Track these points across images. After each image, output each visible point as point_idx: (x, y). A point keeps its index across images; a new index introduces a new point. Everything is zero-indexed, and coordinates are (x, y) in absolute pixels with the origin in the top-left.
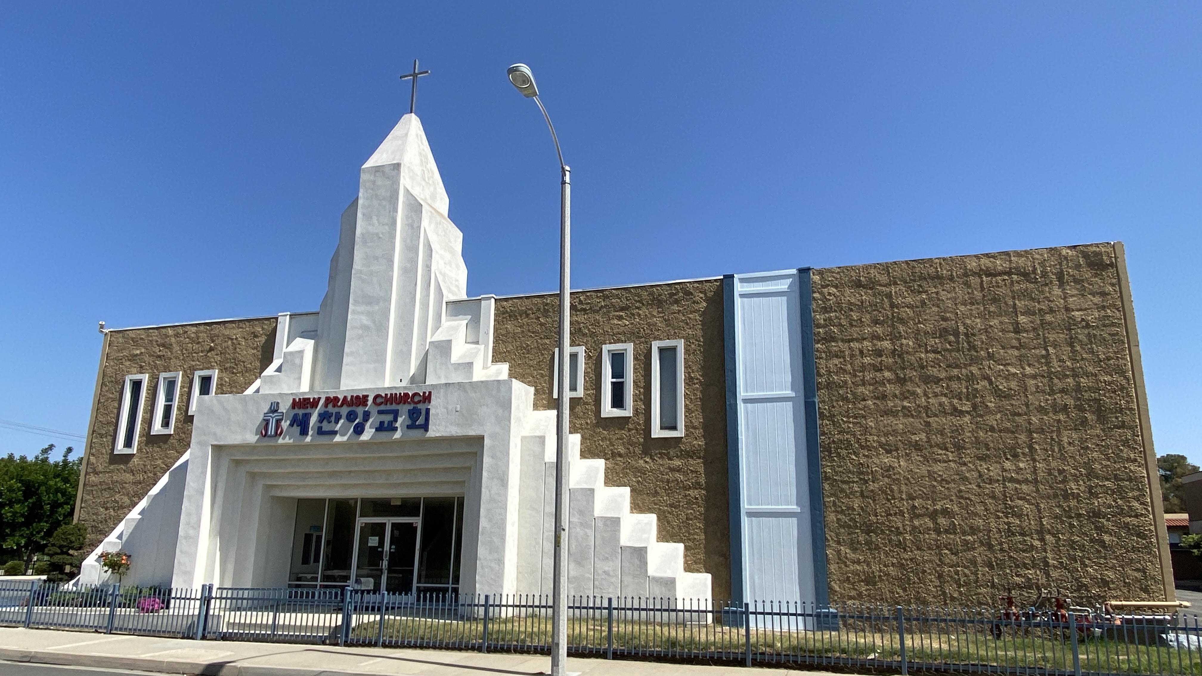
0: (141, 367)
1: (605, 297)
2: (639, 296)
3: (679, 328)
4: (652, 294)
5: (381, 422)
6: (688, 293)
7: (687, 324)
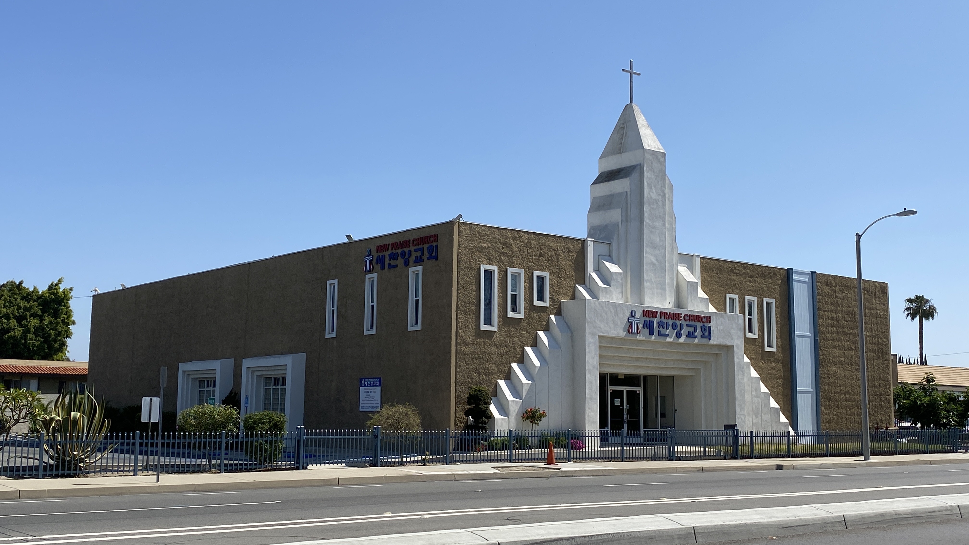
0: (490, 259)
1: (745, 268)
2: (757, 270)
3: (772, 292)
4: (762, 271)
5: (689, 332)
6: (775, 274)
7: (775, 290)
